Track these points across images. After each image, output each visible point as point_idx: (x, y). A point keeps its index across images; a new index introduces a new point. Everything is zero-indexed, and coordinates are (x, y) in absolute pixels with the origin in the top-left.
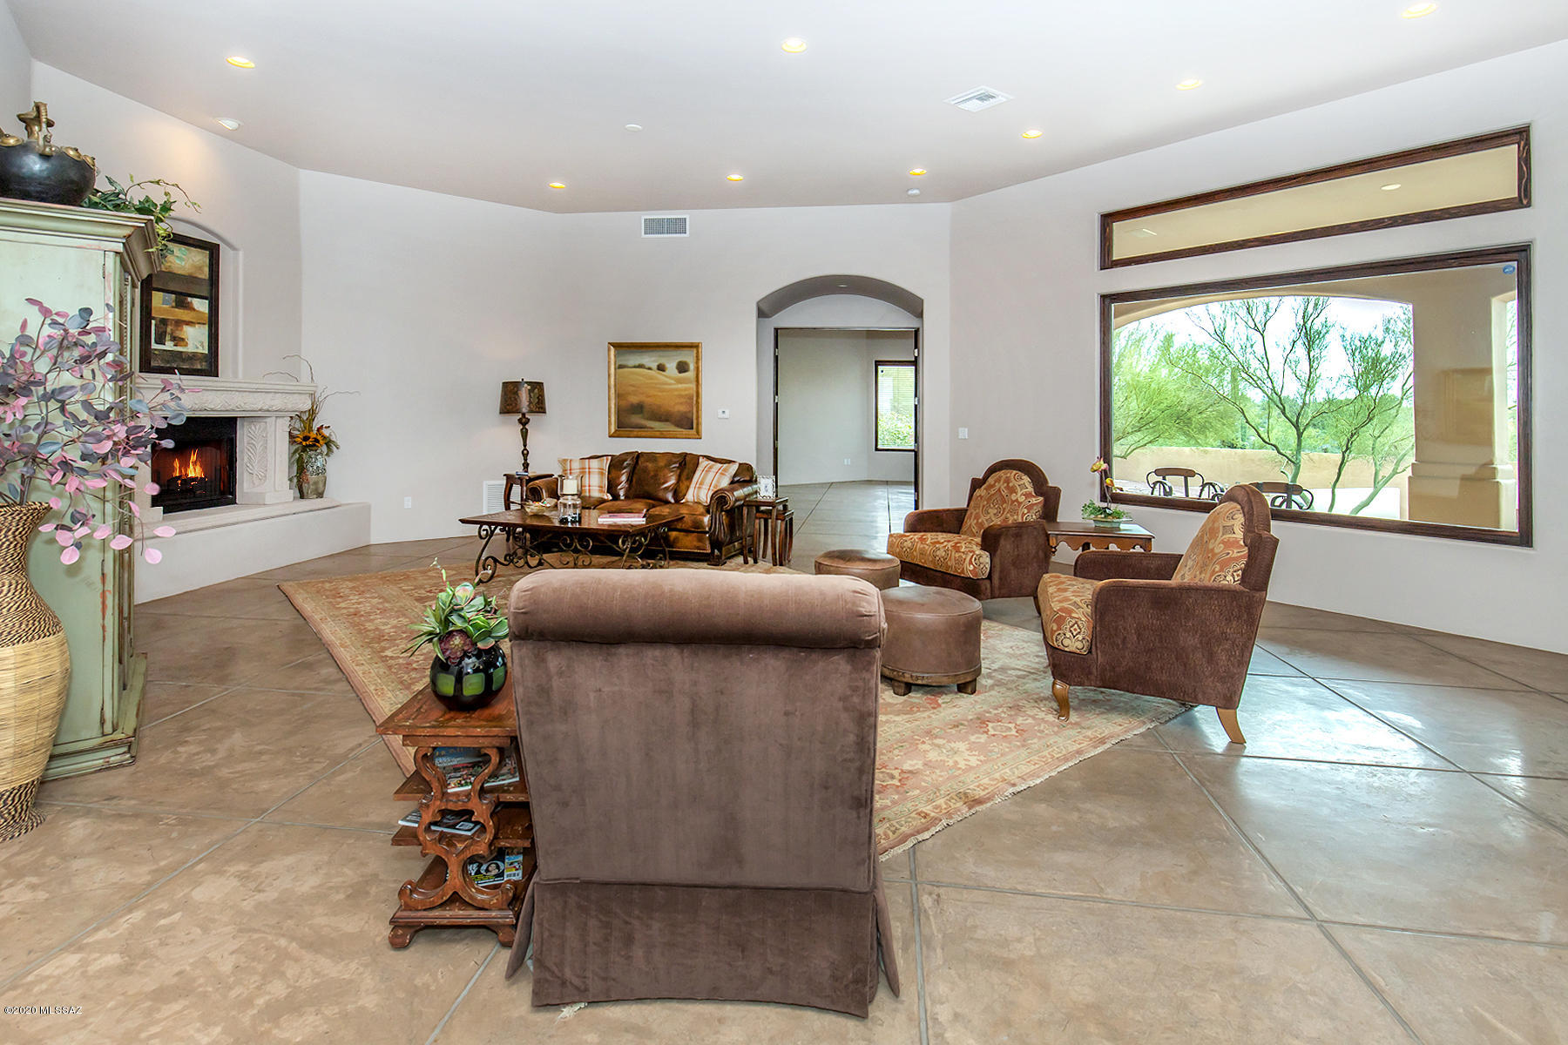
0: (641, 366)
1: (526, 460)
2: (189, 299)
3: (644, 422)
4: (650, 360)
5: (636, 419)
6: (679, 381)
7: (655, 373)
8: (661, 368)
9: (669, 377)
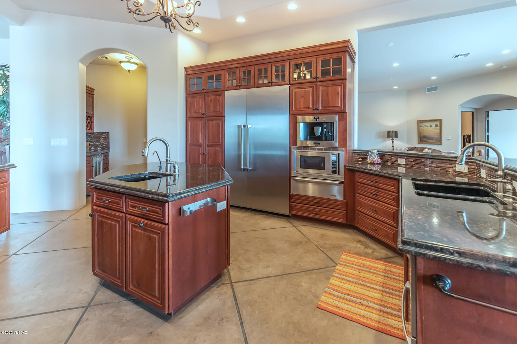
0: (426, 126)
1: (393, 148)
3: (427, 140)
4: (428, 124)
5: (425, 139)
6: (436, 129)
7: (429, 128)
8: (431, 126)
9: (433, 128)
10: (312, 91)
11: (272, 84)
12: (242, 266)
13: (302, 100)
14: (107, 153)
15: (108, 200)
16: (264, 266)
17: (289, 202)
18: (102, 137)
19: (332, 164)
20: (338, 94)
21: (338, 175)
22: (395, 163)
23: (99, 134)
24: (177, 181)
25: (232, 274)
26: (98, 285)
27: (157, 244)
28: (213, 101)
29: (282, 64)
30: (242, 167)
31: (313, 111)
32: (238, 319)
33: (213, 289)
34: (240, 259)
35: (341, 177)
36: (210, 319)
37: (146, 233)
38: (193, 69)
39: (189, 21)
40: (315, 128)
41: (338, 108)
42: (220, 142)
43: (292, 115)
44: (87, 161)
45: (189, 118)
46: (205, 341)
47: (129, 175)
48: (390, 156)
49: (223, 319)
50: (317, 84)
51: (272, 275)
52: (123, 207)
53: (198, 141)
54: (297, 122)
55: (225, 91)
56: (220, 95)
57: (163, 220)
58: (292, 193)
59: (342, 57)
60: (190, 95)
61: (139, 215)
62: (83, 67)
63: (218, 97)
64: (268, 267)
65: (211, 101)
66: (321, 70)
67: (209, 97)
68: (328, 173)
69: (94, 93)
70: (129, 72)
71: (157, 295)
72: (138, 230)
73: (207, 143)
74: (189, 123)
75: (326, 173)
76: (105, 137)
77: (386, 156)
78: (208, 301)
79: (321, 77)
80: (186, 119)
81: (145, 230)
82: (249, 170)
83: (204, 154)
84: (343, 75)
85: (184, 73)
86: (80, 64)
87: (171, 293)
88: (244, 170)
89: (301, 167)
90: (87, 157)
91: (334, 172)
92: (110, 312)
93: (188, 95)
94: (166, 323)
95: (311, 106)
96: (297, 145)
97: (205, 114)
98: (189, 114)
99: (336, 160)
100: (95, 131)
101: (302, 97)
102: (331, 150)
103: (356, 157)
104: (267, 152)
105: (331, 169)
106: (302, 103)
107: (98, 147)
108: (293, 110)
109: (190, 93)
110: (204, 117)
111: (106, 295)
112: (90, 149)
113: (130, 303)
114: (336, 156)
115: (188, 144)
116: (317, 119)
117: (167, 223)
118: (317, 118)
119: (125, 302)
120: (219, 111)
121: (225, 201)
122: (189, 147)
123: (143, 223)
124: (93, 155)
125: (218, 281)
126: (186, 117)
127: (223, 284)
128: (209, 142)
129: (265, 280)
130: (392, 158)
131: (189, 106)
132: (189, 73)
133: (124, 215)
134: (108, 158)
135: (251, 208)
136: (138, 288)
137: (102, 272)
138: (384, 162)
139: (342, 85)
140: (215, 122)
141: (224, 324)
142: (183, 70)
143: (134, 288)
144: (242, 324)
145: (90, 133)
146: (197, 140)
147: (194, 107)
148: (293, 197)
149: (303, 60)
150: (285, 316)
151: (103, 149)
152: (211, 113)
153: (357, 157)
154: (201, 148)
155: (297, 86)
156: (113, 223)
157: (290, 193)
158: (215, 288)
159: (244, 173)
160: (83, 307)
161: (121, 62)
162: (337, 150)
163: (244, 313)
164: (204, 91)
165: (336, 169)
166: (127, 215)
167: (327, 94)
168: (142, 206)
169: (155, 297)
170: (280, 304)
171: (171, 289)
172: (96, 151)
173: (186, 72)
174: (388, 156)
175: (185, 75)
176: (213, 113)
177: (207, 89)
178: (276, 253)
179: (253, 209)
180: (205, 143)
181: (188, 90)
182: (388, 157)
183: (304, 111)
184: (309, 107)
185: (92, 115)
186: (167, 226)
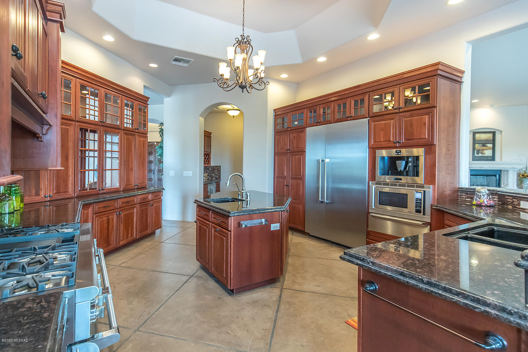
2: (486, 145)
10: (393, 122)
11: (351, 118)
12: (297, 280)
13: (382, 132)
14: (219, 182)
15: (203, 213)
16: (316, 285)
17: (366, 238)
18: (216, 170)
19: (416, 203)
20: (425, 124)
21: (423, 215)
22: (517, 206)
23: (214, 167)
24: (248, 205)
25: (285, 283)
26: (199, 267)
27: (225, 243)
28: (296, 137)
29: (361, 97)
30: (320, 200)
31: (394, 144)
32: (276, 309)
33: (266, 288)
34: (298, 275)
35: (427, 218)
36: (257, 303)
37: (220, 236)
38: (282, 110)
39: (261, 82)
40: (397, 162)
41: (424, 140)
42: (302, 175)
43: (371, 149)
44: (204, 187)
45: (275, 154)
46: (249, 312)
47: (219, 198)
48: (511, 198)
49: (265, 305)
50: (400, 115)
51: (319, 293)
52: (210, 219)
53: (284, 174)
54: (376, 156)
55: (307, 128)
56: (302, 132)
57: (228, 228)
58: (369, 230)
59: (431, 82)
60: (278, 133)
61: (217, 224)
62: (202, 119)
63: (300, 134)
64: (318, 286)
65: (294, 137)
66: (404, 99)
67: (293, 134)
68: (412, 212)
69: (211, 136)
70: (234, 117)
71: (225, 277)
72: (216, 234)
73: (290, 176)
74: (276, 157)
75: (408, 212)
76: (218, 170)
77: (506, 197)
78: (260, 293)
79: (404, 107)
80: (274, 154)
81: (220, 234)
82: (326, 202)
83: (287, 186)
84: (431, 103)
85: (273, 114)
86: (200, 117)
87: (232, 276)
88: (322, 202)
89: (380, 203)
90: (204, 185)
91: (418, 211)
92: (202, 282)
93: (276, 133)
94: (230, 296)
95: (393, 139)
96: (376, 180)
97: (289, 150)
98: (276, 150)
99: (421, 198)
100: (211, 165)
101: (383, 129)
102: (415, 187)
103: (462, 197)
104: (344, 186)
105: (414, 209)
106: (382, 136)
107: (213, 177)
108: (372, 143)
109: (278, 131)
110: (289, 152)
111: (202, 273)
112: (208, 178)
113: (213, 281)
114: (421, 193)
115: (275, 176)
116: (398, 153)
117: (230, 230)
118: (399, 151)
119: (210, 279)
120: (301, 146)
121: (279, 224)
122: (276, 179)
123: (219, 229)
124: (208, 184)
125: (273, 284)
126: (274, 152)
127: (275, 287)
128: (292, 175)
129: (310, 293)
130: (514, 200)
131: (277, 143)
132: (277, 113)
133: (210, 223)
134: (219, 186)
135: (330, 240)
136: (216, 271)
137: (200, 259)
138: (504, 205)
139: (429, 114)
140: (297, 157)
141: (265, 308)
142: (273, 111)
143: (214, 271)
144: (277, 312)
145: (208, 167)
146: (282, 173)
147: (281, 144)
148: (370, 233)
149: (384, 90)
150: (313, 318)
151: (216, 179)
152: (294, 149)
153: (465, 197)
154: (285, 181)
155: (377, 118)
156: (205, 228)
157: (368, 230)
158: (268, 288)
159: (322, 205)
160: (190, 276)
161: (228, 110)
162: (423, 187)
163: (282, 307)
164: (289, 129)
165: (421, 208)
166: (212, 224)
167: (411, 125)
168: (219, 218)
169: (223, 277)
170: (313, 311)
171: (232, 274)
172: (212, 180)
173: (275, 113)
174: (508, 197)
175: (274, 116)
176: (296, 149)
177: (291, 127)
178: (333, 279)
179: (332, 242)
180: (289, 176)
181: (276, 130)
182: (509, 199)
183: (384, 144)
184: (390, 141)
185: (209, 153)
186: (230, 232)
